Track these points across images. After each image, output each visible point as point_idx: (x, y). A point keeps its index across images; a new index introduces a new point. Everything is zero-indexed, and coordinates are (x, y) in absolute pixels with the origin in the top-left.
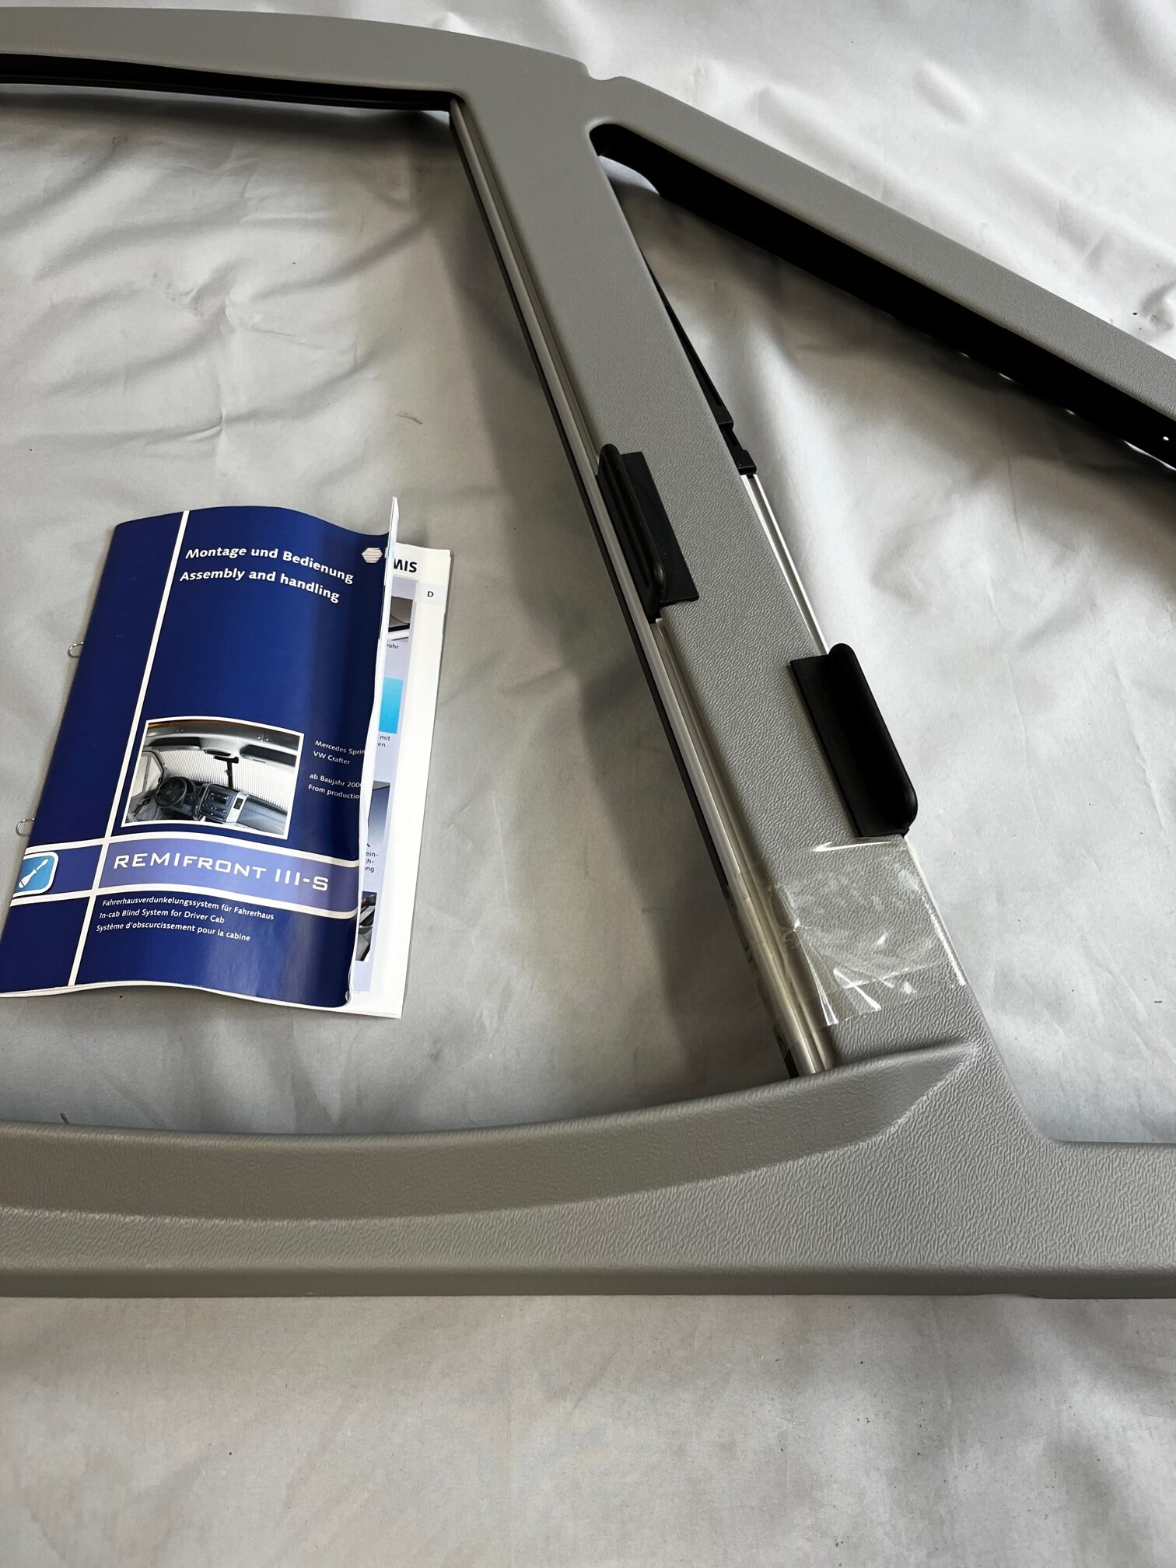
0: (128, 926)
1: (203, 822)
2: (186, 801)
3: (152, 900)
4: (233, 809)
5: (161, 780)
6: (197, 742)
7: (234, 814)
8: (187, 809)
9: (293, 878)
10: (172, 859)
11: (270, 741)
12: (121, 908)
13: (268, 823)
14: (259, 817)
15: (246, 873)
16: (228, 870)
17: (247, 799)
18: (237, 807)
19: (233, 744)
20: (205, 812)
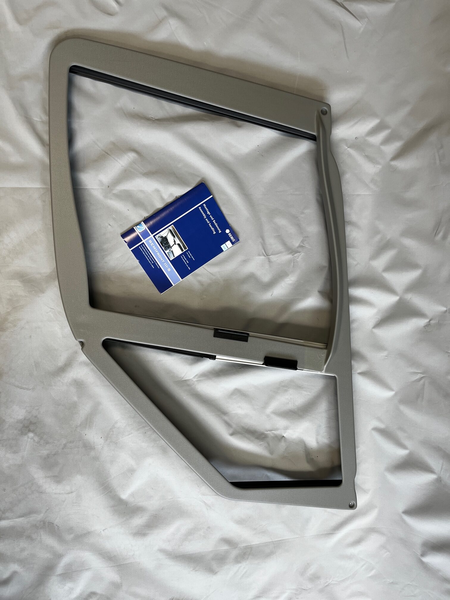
0: (143, 252)
1: (163, 248)
2: (165, 243)
3: (148, 252)
4: (168, 250)
5: (165, 236)
6: (174, 237)
7: (168, 251)
8: (164, 244)
9: (166, 266)
10: (156, 249)
11: (183, 246)
12: (144, 248)
13: (171, 257)
14: (171, 254)
15: (162, 260)
16: (160, 257)
17: (172, 251)
18: (169, 250)
19: (178, 242)
20: (165, 247)
